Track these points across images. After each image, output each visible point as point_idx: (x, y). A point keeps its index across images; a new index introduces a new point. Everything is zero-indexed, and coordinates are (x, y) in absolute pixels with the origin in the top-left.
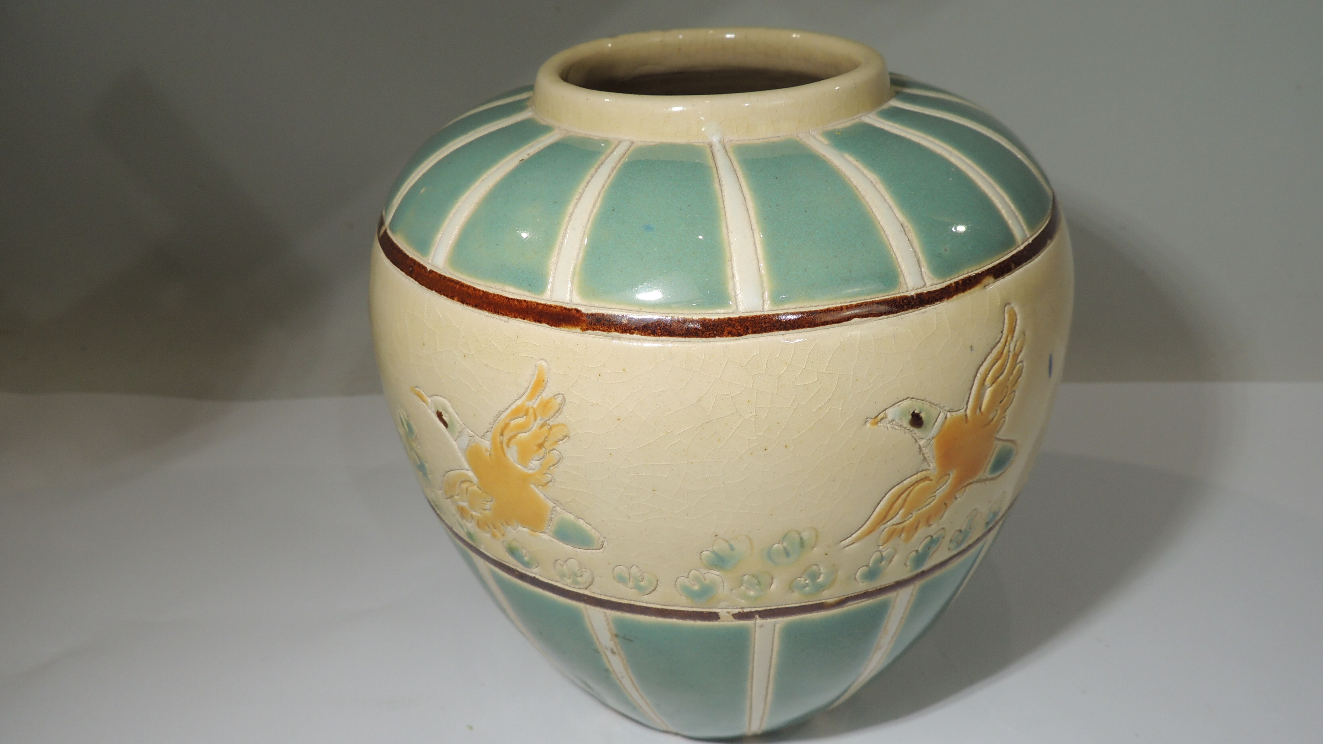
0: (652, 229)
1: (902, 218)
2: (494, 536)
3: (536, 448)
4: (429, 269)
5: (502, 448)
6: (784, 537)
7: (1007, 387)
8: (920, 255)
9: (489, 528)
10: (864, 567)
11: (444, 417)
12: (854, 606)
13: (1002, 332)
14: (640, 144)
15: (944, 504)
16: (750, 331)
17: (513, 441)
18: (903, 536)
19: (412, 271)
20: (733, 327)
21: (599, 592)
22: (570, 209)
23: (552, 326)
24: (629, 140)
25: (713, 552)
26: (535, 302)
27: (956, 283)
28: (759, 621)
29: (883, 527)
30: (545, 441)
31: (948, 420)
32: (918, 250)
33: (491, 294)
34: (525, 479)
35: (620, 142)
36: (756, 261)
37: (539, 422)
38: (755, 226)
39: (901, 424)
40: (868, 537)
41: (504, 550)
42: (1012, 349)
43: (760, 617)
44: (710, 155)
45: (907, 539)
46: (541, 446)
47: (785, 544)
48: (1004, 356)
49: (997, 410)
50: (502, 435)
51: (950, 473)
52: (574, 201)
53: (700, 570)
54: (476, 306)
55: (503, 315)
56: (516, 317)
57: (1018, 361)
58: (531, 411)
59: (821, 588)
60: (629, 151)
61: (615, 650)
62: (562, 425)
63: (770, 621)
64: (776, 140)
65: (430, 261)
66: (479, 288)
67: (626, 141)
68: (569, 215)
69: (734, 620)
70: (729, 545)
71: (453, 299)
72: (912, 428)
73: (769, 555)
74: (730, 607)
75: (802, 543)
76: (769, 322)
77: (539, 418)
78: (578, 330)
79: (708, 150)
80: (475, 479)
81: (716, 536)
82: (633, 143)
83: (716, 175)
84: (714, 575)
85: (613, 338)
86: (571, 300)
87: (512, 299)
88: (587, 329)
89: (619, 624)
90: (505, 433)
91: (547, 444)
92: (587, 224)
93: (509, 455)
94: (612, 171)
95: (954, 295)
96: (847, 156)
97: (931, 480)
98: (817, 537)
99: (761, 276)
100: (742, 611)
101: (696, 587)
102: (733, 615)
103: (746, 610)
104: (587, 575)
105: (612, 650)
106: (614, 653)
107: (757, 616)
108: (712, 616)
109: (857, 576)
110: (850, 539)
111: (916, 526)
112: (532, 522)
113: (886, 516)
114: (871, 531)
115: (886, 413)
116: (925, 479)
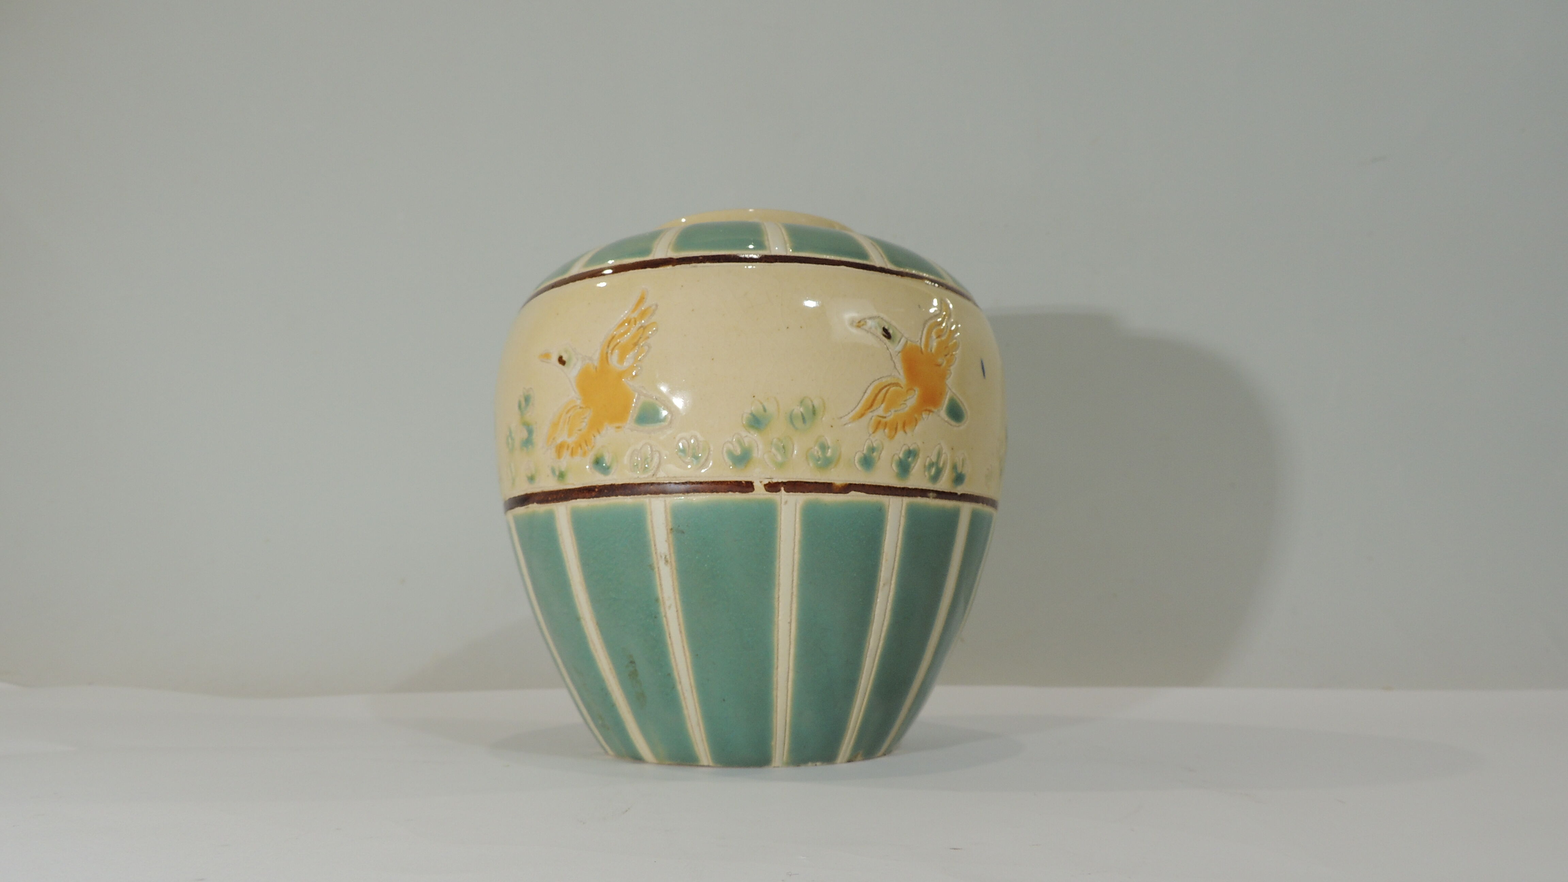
2: (584, 454)
3: (632, 348)
5: (607, 357)
6: (801, 403)
7: (949, 348)
9: (581, 448)
10: (860, 452)
11: (563, 358)
12: (856, 496)
15: (914, 419)
16: (778, 261)
17: (616, 347)
18: (887, 430)
20: (768, 259)
23: (653, 270)
25: (752, 414)
26: (643, 261)
28: (783, 492)
29: (870, 415)
30: (640, 339)
31: (908, 345)
34: (621, 375)
36: (782, 236)
37: (638, 325)
39: (877, 332)
40: (860, 420)
41: (590, 465)
42: (949, 326)
43: (785, 490)
45: (891, 438)
46: (636, 345)
47: (802, 409)
48: (944, 325)
49: (943, 359)
50: (609, 346)
51: (915, 389)
53: (741, 432)
54: (601, 275)
55: (620, 272)
56: (629, 270)
57: (954, 337)
58: (633, 320)
59: (828, 464)
61: (668, 559)
62: (654, 323)
63: (793, 497)
65: (569, 275)
66: (604, 267)
69: (766, 491)
70: (762, 406)
71: (585, 279)
72: (884, 339)
73: (791, 418)
74: (762, 477)
75: (814, 411)
76: (790, 259)
77: (638, 323)
78: (669, 267)
80: (579, 402)
81: (753, 397)
84: (752, 438)
85: (692, 266)
86: (667, 255)
87: (627, 264)
88: (676, 265)
89: (676, 514)
90: (611, 344)
91: (640, 342)
93: (611, 361)
97: (902, 388)
98: (824, 407)
99: (785, 240)
100: (771, 482)
101: (738, 451)
102: (765, 485)
103: (775, 481)
104: (656, 460)
105: (665, 558)
106: (667, 561)
107: (782, 489)
108: (748, 487)
109: (856, 461)
110: (847, 418)
111: (895, 426)
112: (618, 416)
113: (871, 405)
114: (862, 415)
115: (866, 322)
116: (897, 384)
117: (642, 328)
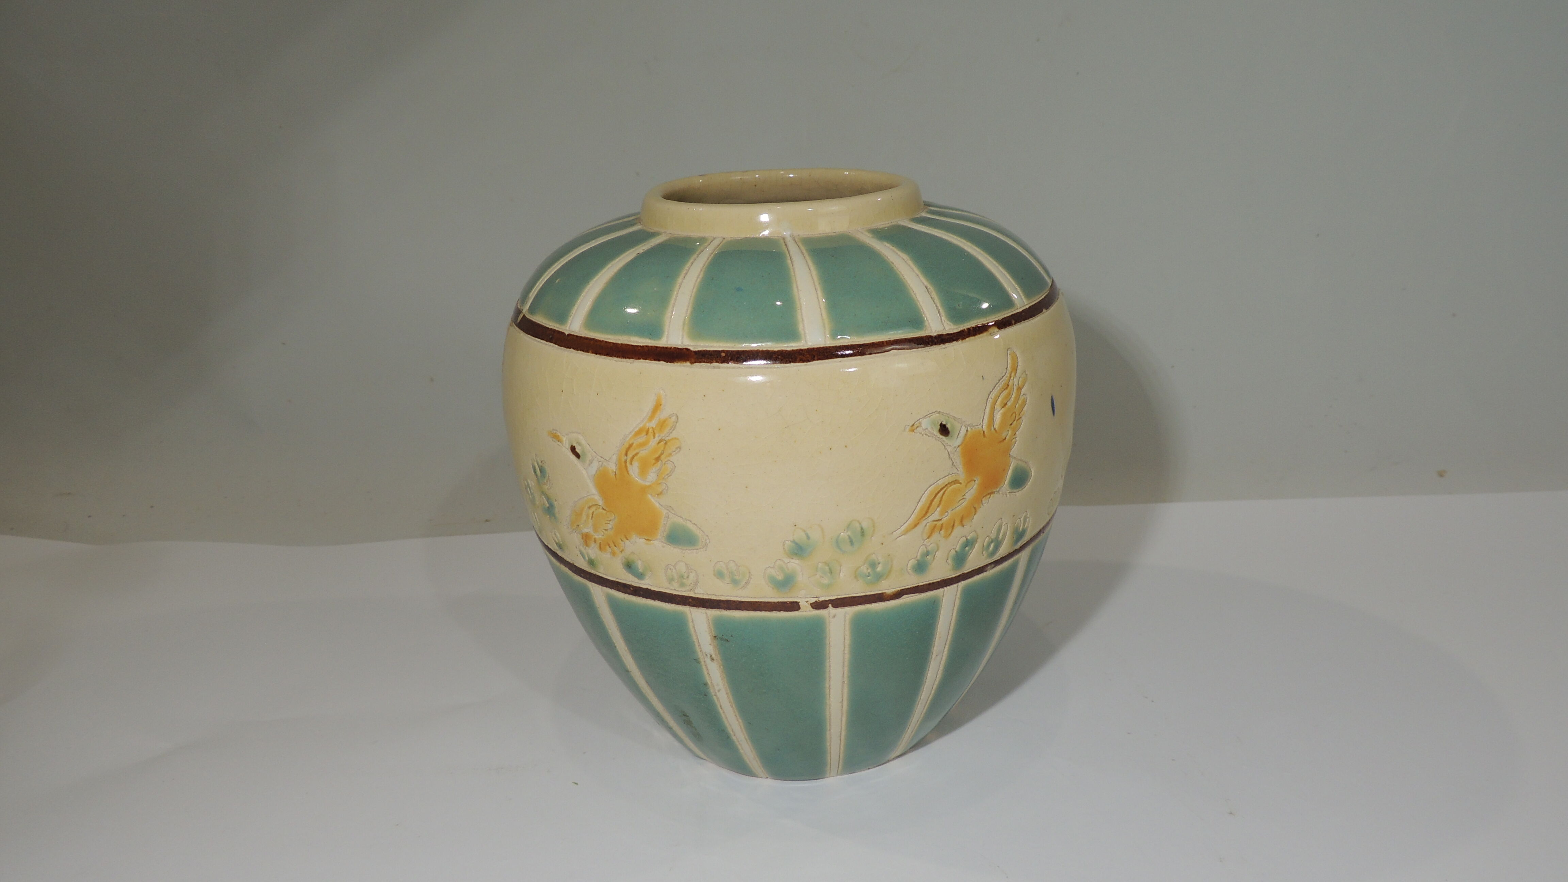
0: (742, 290)
1: (926, 283)
2: (613, 554)
3: (654, 461)
4: (567, 334)
5: (626, 466)
6: (848, 527)
7: (1015, 413)
8: (940, 308)
9: (610, 547)
10: (913, 560)
11: (577, 450)
12: (909, 598)
13: (1006, 369)
14: (730, 239)
15: (973, 509)
16: (816, 358)
17: (635, 458)
18: (942, 532)
19: (552, 338)
20: (803, 356)
21: (702, 592)
22: (680, 280)
23: (667, 362)
24: (721, 237)
25: (793, 542)
26: (655, 346)
27: (969, 329)
28: (831, 609)
29: (925, 522)
30: (662, 454)
31: (969, 433)
32: (938, 305)
33: (619, 344)
34: (644, 490)
35: (714, 239)
36: (819, 310)
37: (657, 439)
38: (818, 287)
39: (932, 432)
40: (914, 530)
41: (622, 567)
42: (1016, 383)
43: (833, 606)
44: (784, 244)
45: (947, 536)
46: (658, 459)
47: (849, 533)
48: (1010, 387)
49: (1008, 431)
50: (626, 455)
51: (975, 479)
52: (682, 276)
53: (783, 559)
54: (607, 354)
55: (629, 358)
56: (639, 359)
57: (1022, 394)
58: (651, 430)
59: (879, 577)
60: (722, 244)
61: (714, 656)
62: (676, 438)
63: (841, 611)
64: (833, 234)
65: (567, 329)
66: (609, 341)
67: (719, 238)
68: (679, 284)
69: (812, 610)
70: (805, 534)
71: (588, 352)
72: (941, 436)
73: (838, 543)
74: (808, 596)
75: (863, 532)
76: (829, 352)
77: (657, 435)
78: (688, 363)
79: (782, 241)
80: (601, 503)
81: (795, 526)
82: (724, 239)
83: (788, 255)
84: (794, 564)
85: (714, 367)
86: (682, 343)
87: (636, 346)
88: (695, 362)
89: (718, 624)
90: (629, 453)
91: (663, 457)
92: (693, 290)
93: (631, 472)
94: (710, 256)
95: (967, 337)
96: (885, 243)
97: (961, 483)
98: (874, 526)
99: (823, 320)
100: (817, 601)
101: (780, 577)
102: (811, 604)
103: (821, 599)
104: (692, 576)
105: (711, 656)
106: (712, 659)
107: (830, 605)
108: (794, 606)
109: (909, 569)
110: (899, 532)
111: (952, 525)
112: (648, 531)
113: (927, 512)
114: (916, 526)
115: (920, 423)
116: (956, 482)
117: (662, 443)
